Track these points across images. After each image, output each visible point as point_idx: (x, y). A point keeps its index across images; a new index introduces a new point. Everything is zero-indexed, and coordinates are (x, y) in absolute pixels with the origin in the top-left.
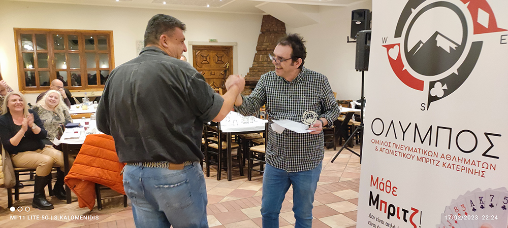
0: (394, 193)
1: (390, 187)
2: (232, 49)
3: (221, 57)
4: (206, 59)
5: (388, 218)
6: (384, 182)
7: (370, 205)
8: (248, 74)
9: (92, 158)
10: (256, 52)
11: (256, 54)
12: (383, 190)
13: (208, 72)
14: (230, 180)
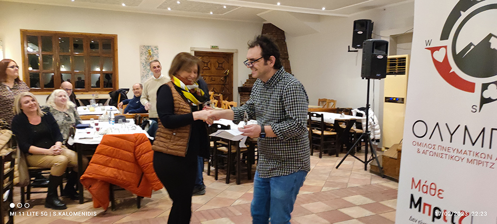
0: (440, 195)
1: (435, 189)
2: (233, 56)
3: (222, 63)
4: (207, 65)
5: (433, 220)
6: (428, 184)
7: (411, 207)
8: (247, 81)
9: (108, 158)
12: (426, 192)
13: (209, 78)
14: (239, 183)
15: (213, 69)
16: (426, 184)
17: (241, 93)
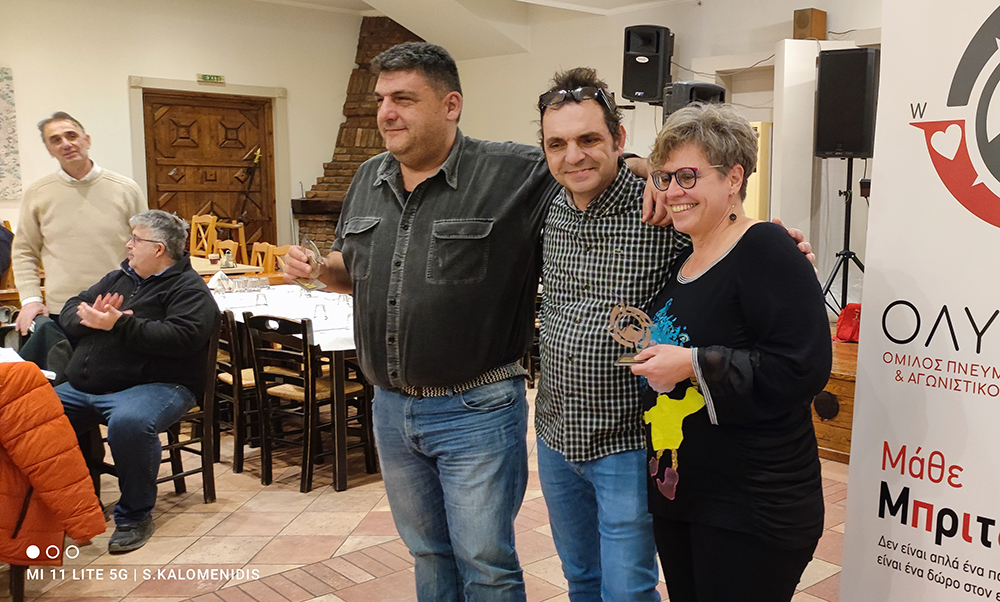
0: (953, 480)
1: (942, 467)
2: (271, 107)
3: (237, 129)
4: (188, 132)
5: (938, 541)
6: (925, 455)
7: (882, 514)
8: (321, 181)
10: (344, 120)
11: (343, 127)
12: (921, 475)
13: (194, 173)
14: (341, 486)
15: (208, 145)
16: (919, 456)
17: (301, 217)
